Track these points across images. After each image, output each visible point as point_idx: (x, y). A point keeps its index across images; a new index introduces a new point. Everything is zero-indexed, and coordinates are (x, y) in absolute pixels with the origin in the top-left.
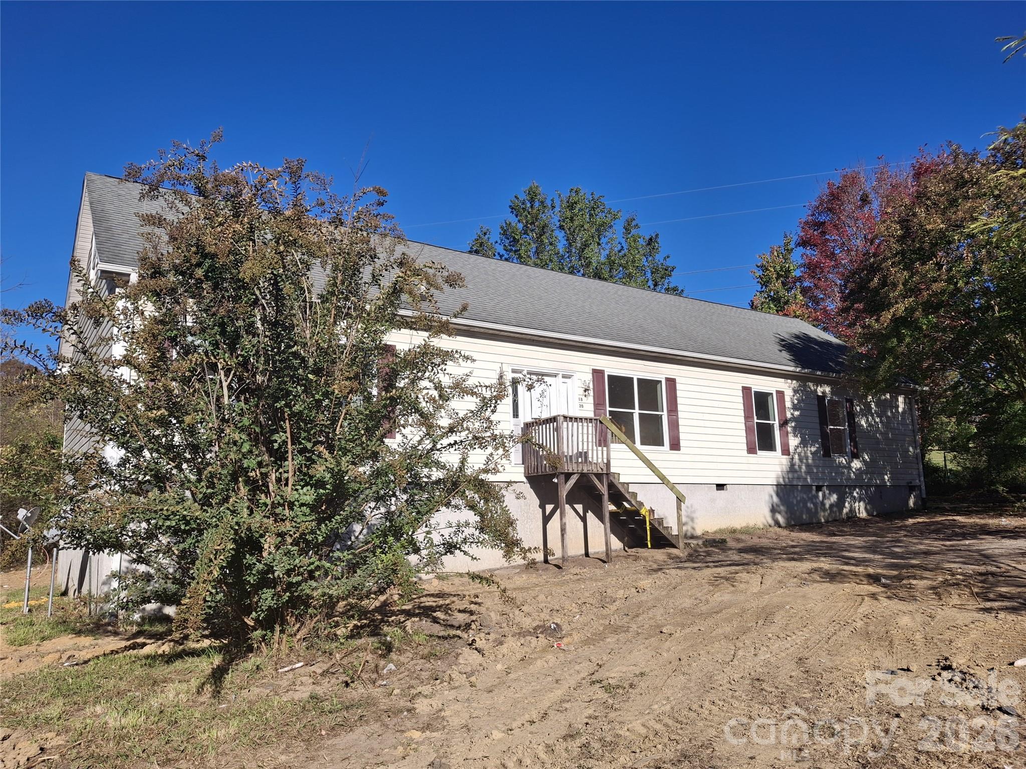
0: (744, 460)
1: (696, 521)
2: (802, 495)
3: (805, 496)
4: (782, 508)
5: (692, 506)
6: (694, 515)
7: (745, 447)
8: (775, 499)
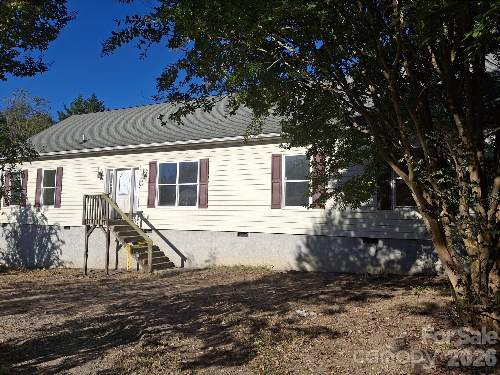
0: (267, 214)
1: (217, 260)
2: (341, 249)
3: (346, 250)
4: (311, 258)
5: (215, 249)
6: (216, 256)
7: (269, 203)
8: (304, 250)
